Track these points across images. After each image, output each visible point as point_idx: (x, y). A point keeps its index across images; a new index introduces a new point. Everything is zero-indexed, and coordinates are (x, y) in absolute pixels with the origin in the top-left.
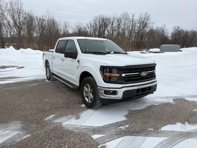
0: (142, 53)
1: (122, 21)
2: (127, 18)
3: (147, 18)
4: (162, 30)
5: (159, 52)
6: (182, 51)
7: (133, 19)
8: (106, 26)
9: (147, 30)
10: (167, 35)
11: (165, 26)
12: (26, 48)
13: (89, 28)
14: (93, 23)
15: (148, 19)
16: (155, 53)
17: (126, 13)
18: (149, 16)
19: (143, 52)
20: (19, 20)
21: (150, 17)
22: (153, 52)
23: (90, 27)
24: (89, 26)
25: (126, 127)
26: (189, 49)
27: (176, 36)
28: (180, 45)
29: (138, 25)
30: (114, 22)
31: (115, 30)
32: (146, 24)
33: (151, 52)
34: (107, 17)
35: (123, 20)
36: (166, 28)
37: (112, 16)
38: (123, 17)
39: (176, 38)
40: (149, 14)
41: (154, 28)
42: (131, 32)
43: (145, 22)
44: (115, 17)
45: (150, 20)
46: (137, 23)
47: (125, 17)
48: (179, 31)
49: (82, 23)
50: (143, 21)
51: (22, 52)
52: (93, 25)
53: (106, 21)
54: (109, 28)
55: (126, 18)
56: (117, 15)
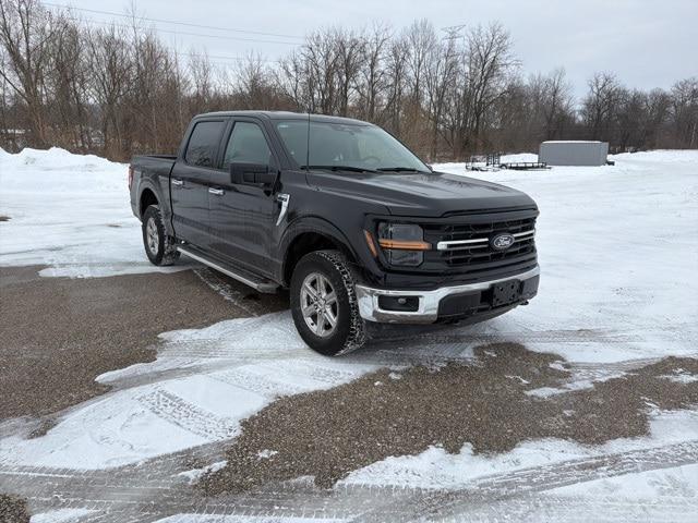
0: (473, 169)
1: (409, 54)
2: (428, 44)
3: (499, 42)
4: (551, 90)
5: (533, 167)
6: (612, 164)
7: (451, 45)
8: (350, 70)
9: (499, 85)
10: (568, 107)
11: (561, 73)
12: (47, 147)
13: (289, 75)
14: (304, 58)
15: (501, 49)
16: (517, 168)
17: (424, 25)
18: (506, 38)
19: (476, 165)
20: (27, 42)
21: (510, 40)
22: (511, 168)
23: (294, 74)
24: (291, 68)
25: (210, 470)
26: (641, 156)
27: (599, 110)
28: (607, 144)
29: (467, 69)
30: (379, 56)
31: (384, 86)
32: (493, 66)
33: (503, 166)
34: (357, 36)
35: (412, 51)
36: (566, 80)
37: (370, 36)
38: (413, 39)
39: (599, 116)
40: (503, 31)
41: (526, 82)
42: (440, 95)
43: (491, 57)
44: (381, 38)
45: (510, 51)
46: (464, 62)
47: (420, 38)
48: (609, 95)
49: (263, 58)
50: (483, 54)
51: (30, 161)
52: (304, 67)
53: (350, 53)
54: (362, 78)
55: (425, 45)
56: (391, 32)
